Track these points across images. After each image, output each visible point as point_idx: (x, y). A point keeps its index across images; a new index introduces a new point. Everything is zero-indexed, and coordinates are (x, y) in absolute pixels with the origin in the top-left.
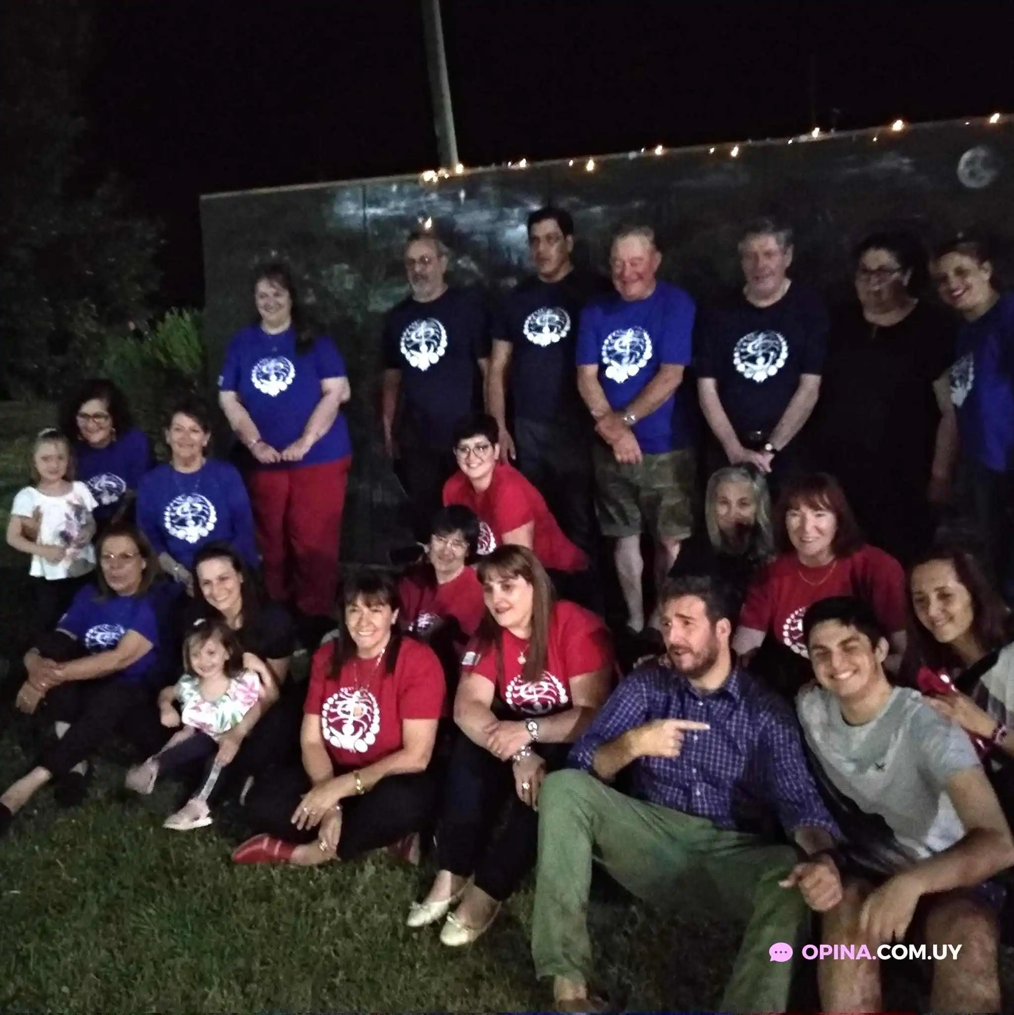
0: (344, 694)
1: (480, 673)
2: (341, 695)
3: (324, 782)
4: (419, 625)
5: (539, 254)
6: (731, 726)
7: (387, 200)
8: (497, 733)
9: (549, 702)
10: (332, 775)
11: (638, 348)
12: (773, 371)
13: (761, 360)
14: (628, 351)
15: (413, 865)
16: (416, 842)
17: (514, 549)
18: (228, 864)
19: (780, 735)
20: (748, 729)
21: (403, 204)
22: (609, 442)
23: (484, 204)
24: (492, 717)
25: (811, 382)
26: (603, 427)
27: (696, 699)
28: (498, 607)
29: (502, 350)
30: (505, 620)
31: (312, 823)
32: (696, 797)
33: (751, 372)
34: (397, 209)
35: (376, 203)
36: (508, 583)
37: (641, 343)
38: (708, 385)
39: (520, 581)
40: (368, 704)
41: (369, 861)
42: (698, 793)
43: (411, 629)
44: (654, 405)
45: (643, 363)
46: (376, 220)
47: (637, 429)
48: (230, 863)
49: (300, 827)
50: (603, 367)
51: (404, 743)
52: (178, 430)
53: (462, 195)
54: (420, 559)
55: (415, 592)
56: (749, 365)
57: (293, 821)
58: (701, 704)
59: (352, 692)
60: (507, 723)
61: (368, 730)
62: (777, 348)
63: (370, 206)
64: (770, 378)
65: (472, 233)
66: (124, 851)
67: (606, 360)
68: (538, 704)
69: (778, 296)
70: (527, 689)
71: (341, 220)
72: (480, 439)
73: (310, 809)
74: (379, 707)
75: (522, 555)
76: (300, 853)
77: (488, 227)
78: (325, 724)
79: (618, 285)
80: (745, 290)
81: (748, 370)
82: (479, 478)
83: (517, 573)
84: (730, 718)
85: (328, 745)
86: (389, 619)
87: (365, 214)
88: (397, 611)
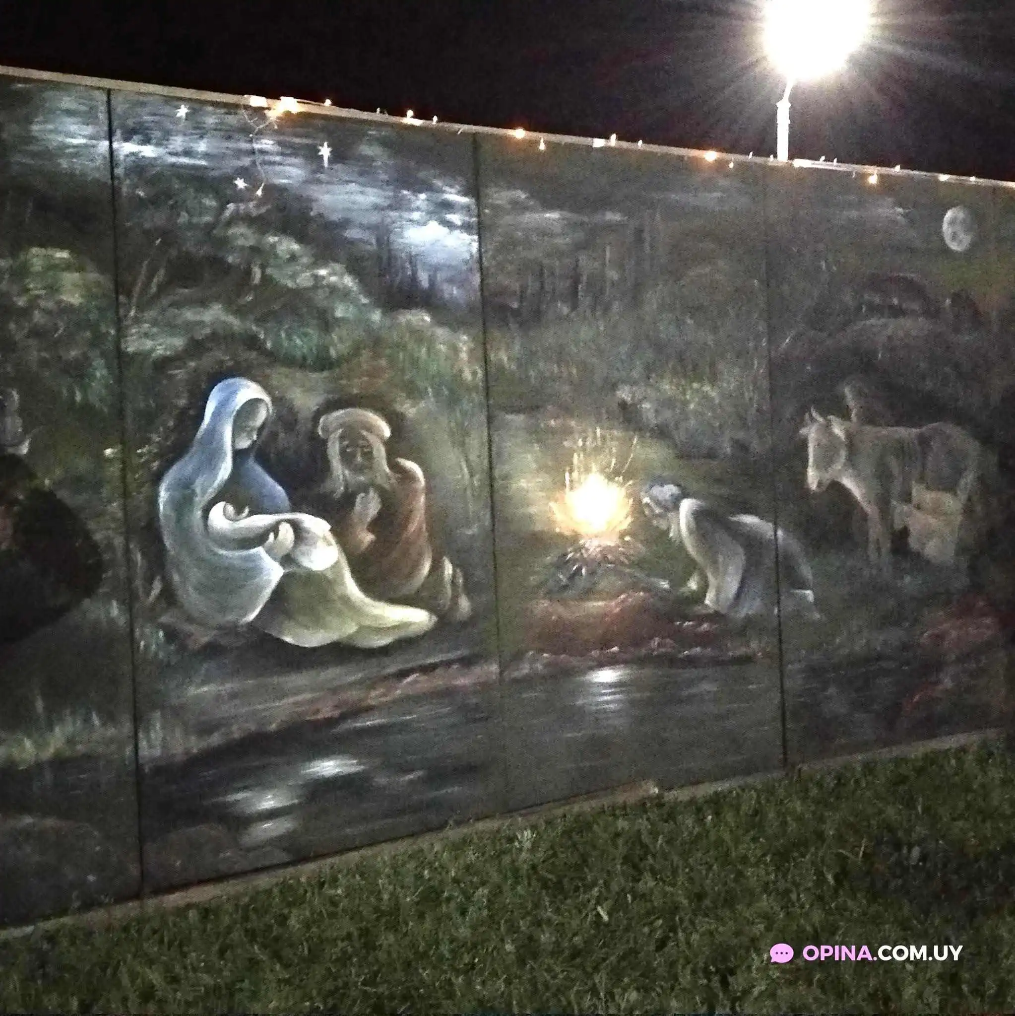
7: (168, 133)
34: (187, 153)
35: (140, 133)
53: (325, 151)
63: (126, 139)
87: (112, 150)
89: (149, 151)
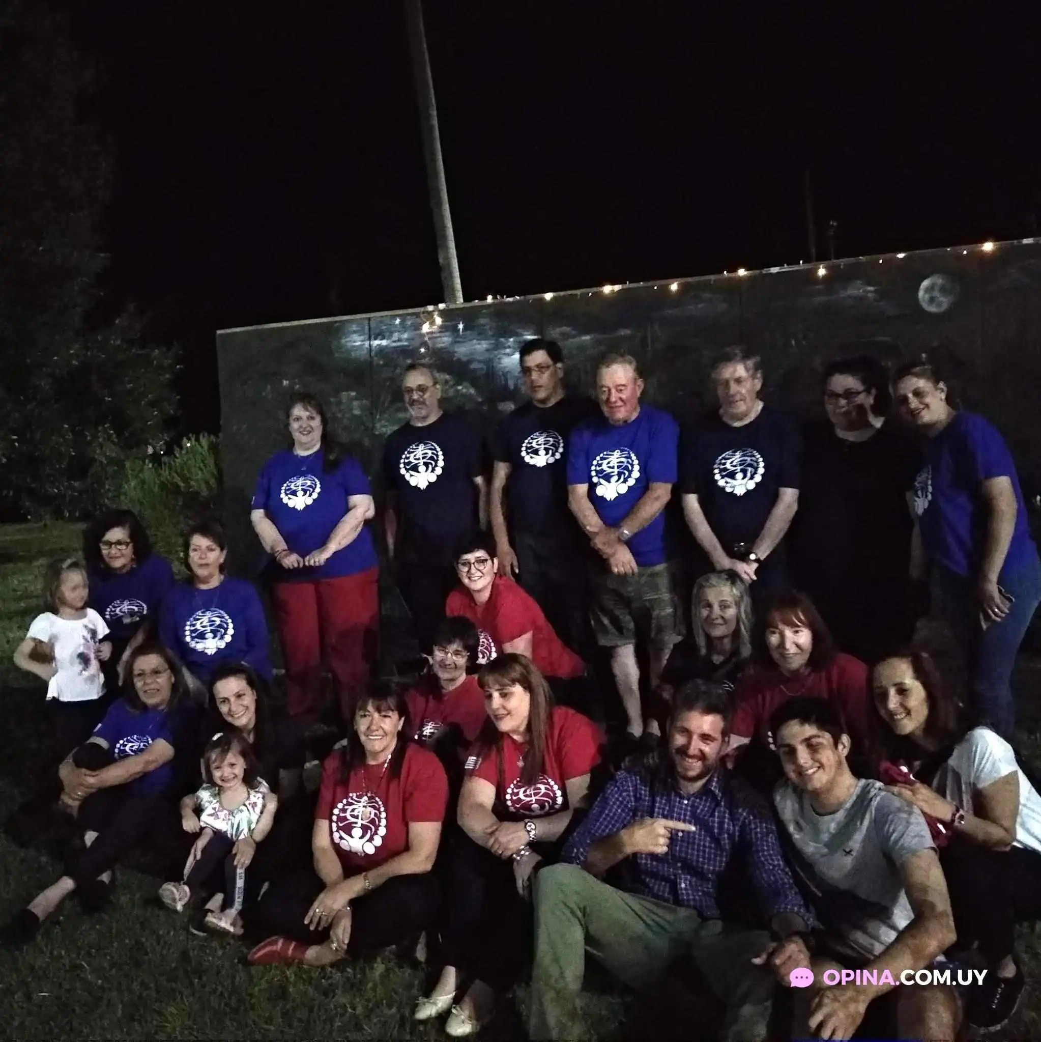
0: (352, 799)
1: (480, 776)
2: (350, 800)
3: (336, 884)
4: (424, 733)
5: (532, 381)
6: (713, 822)
7: (392, 333)
8: (497, 833)
9: (546, 804)
10: (342, 877)
11: (626, 468)
12: (751, 485)
13: (739, 476)
14: (616, 470)
15: (420, 963)
16: (422, 940)
17: (514, 658)
18: (244, 965)
19: (759, 829)
20: (728, 824)
21: (405, 336)
22: (605, 557)
23: (481, 335)
24: (494, 818)
25: (789, 496)
26: (599, 543)
27: (682, 798)
28: (497, 713)
29: (502, 471)
30: (505, 725)
31: (323, 924)
32: (681, 889)
33: (731, 487)
34: (399, 340)
35: (381, 335)
36: (505, 691)
37: (628, 462)
38: (692, 501)
39: (518, 689)
40: (374, 807)
41: (379, 960)
42: (683, 885)
43: (416, 737)
44: (646, 520)
45: (631, 482)
46: (381, 350)
47: (631, 544)
48: (246, 963)
49: (312, 928)
50: (592, 487)
51: (410, 845)
52: (195, 550)
53: (461, 326)
54: (425, 670)
55: (421, 701)
56: (729, 480)
57: (306, 922)
58: (686, 802)
59: (360, 797)
60: (506, 824)
61: (376, 833)
62: (755, 464)
63: (375, 339)
64: (748, 492)
65: (469, 362)
66: (147, 954)
67: (595, 480)
68: (535, 806)
69: (752, 416)
70: (525, 791)
71: (348, 351)
72: (481, 554)
73: (322, 910)
74: (386, 811)
75: (521, 664)
76: (312, 953)
77: (487, 356)
78: (335, 829)
79: (605, 409)
80: (721, 411)
81: (728, 485)
82: (479, 591)
83: (514, 681)
84: (712, 815)
85: (337, 848)
86: (396, 726)
87: (370, 345)
88: (403, 719)
89: (384, 343)
